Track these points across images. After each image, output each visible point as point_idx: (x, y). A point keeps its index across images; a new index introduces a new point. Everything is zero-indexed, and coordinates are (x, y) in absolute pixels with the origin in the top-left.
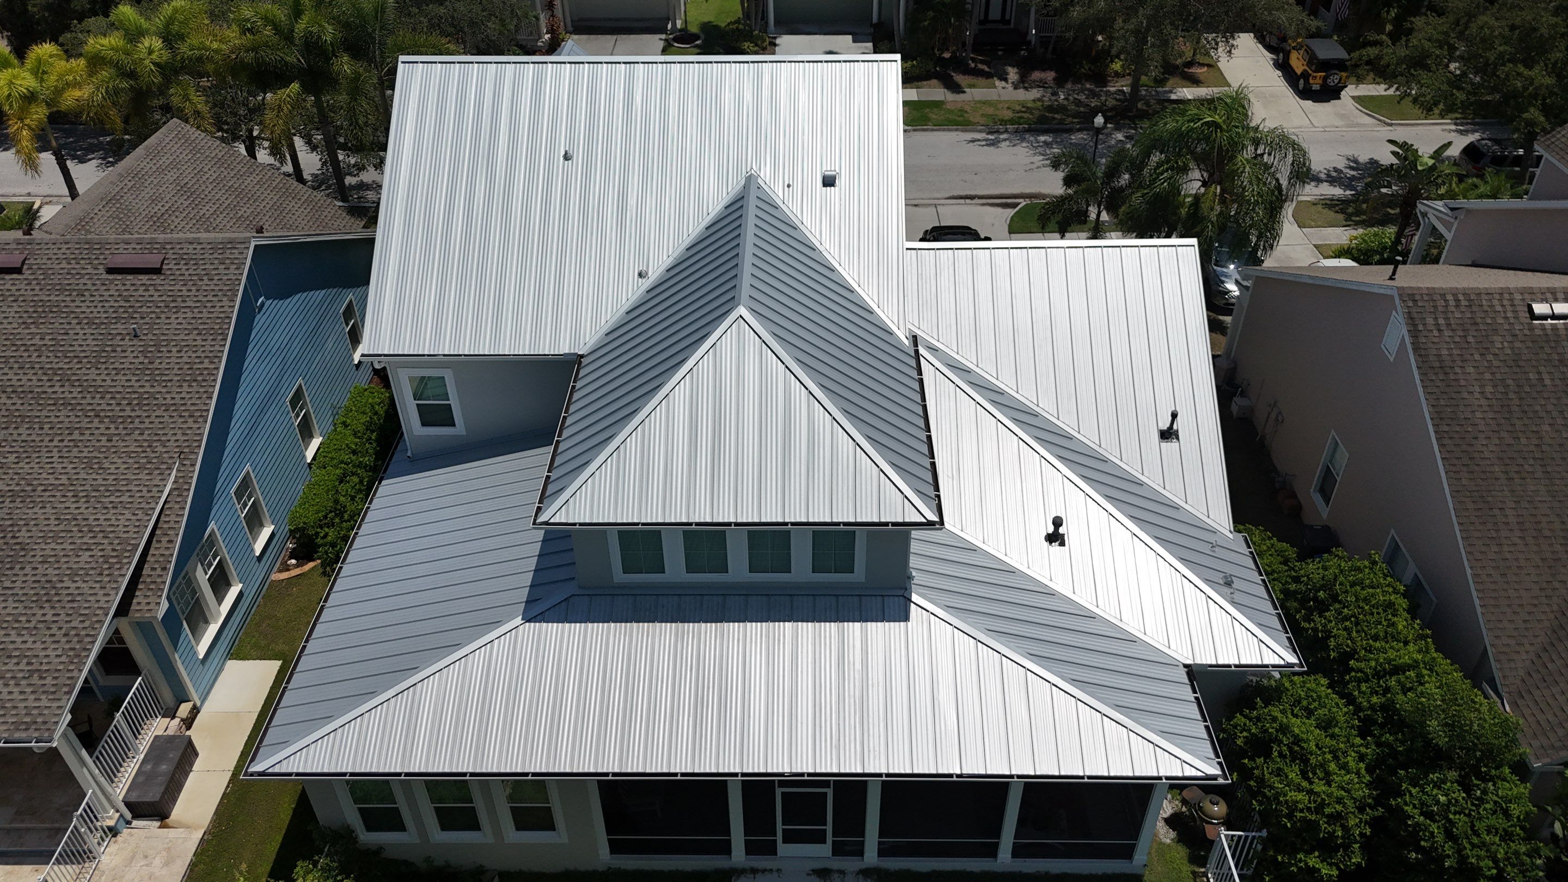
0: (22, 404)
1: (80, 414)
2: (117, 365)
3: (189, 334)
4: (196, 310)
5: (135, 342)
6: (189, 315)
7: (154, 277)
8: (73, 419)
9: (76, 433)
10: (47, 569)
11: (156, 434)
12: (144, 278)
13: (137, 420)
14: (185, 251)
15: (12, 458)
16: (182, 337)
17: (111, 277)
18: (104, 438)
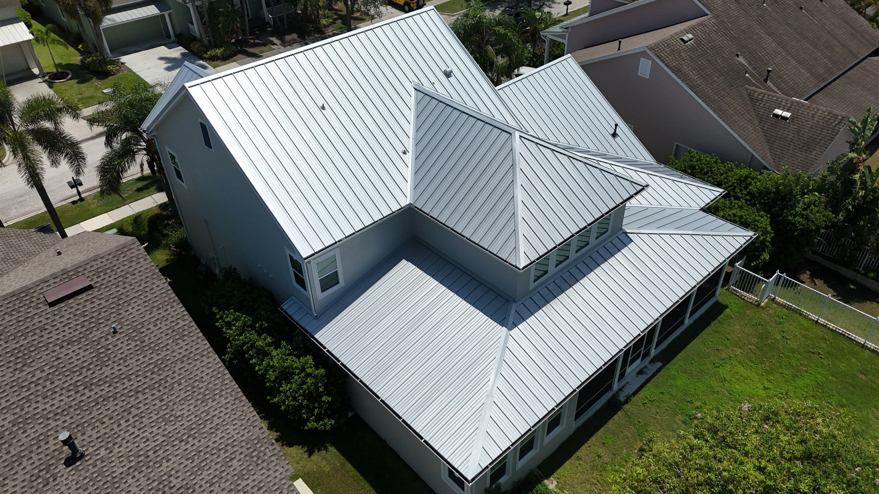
0: (71, 418)
1: (123, 398)
2: (119, 356)
3: (151, 313)
4: (142, 297)
5: (118, 336)
6: (140, 302)
7: (90, 292)
8: (121, 404)
9: (134, 411)
10: (219, 486)
11: (190, 379)
12: (84, 296)
13: (168, 379)
14: (96, 267)
15: (103, 452)
16: (148, 317)
17: (56, 308)
18: (157, 402)
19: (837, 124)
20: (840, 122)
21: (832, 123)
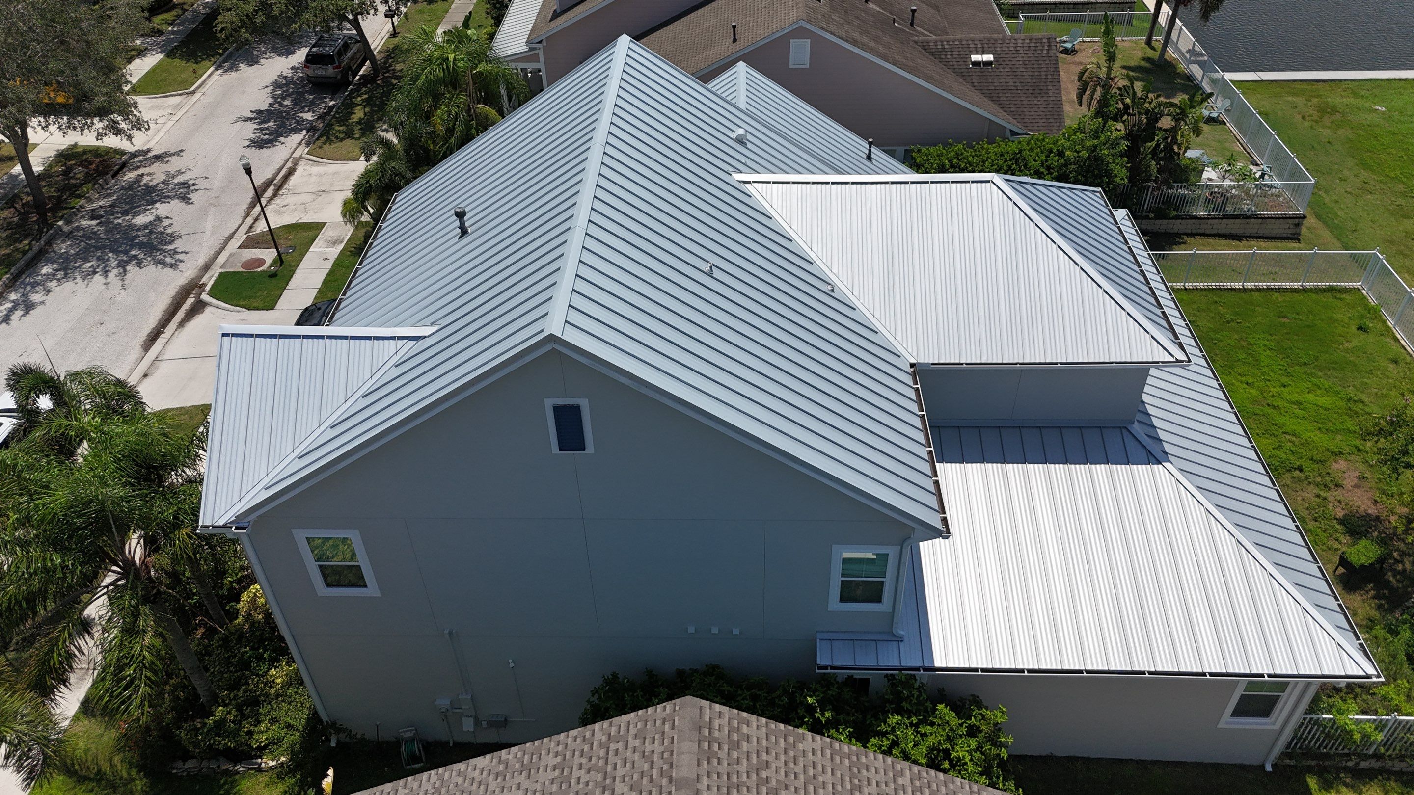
19: (1048, 50)
20: (1049, 46)
21: (1042, 50)
